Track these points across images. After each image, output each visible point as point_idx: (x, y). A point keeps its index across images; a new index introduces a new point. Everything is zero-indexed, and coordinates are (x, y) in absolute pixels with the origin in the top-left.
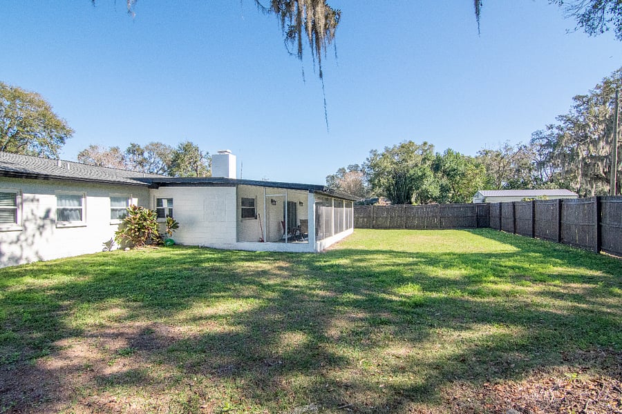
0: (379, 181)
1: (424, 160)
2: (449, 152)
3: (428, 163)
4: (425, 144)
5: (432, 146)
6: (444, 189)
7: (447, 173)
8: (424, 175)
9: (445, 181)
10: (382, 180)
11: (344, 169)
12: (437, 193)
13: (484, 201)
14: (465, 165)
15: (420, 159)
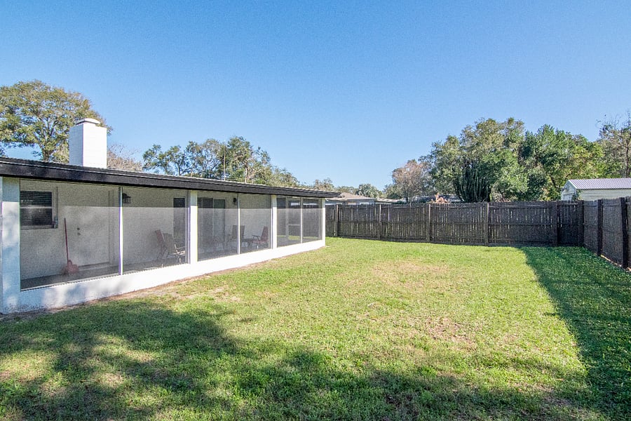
0: (442, 172)
1: (507, 143)
2: (546, 130)
3: (514, 146)
4: (510, 121)
5: (520, 124)
6: (535, 183)
7: (541, 159)
8: (503, 163)
9: (538, 170)
10: (446, 171)
11: (414, 161)
12: (524, 188)
13: (575, 197)
14: (571, 147)
15: (500, 142)
